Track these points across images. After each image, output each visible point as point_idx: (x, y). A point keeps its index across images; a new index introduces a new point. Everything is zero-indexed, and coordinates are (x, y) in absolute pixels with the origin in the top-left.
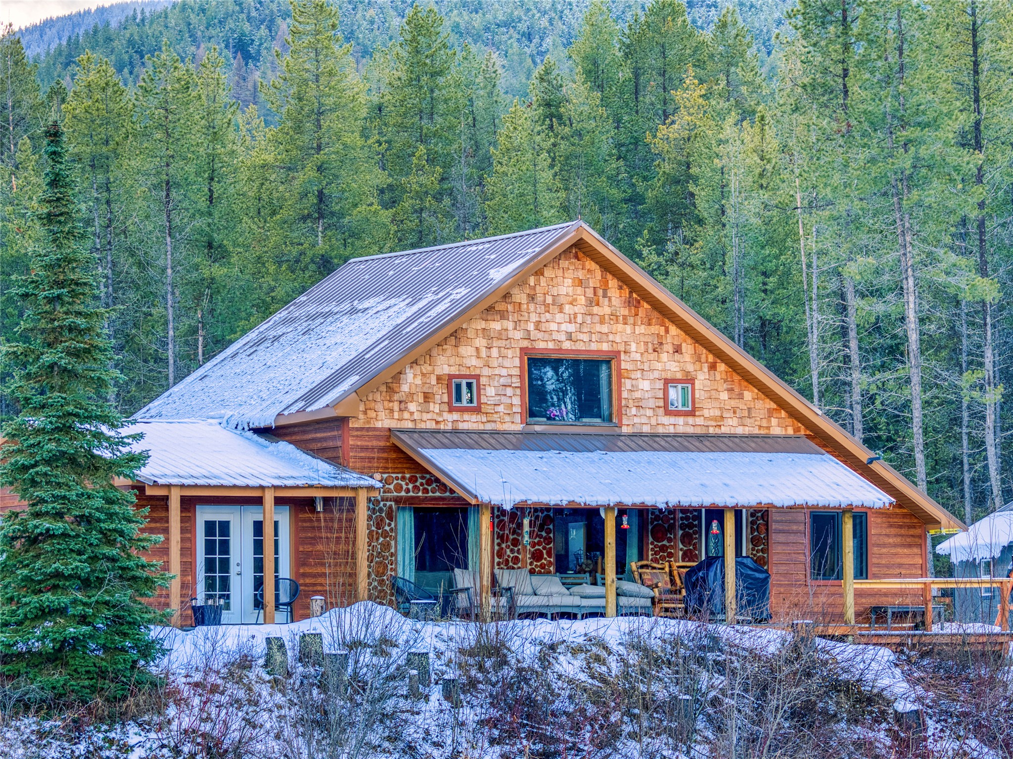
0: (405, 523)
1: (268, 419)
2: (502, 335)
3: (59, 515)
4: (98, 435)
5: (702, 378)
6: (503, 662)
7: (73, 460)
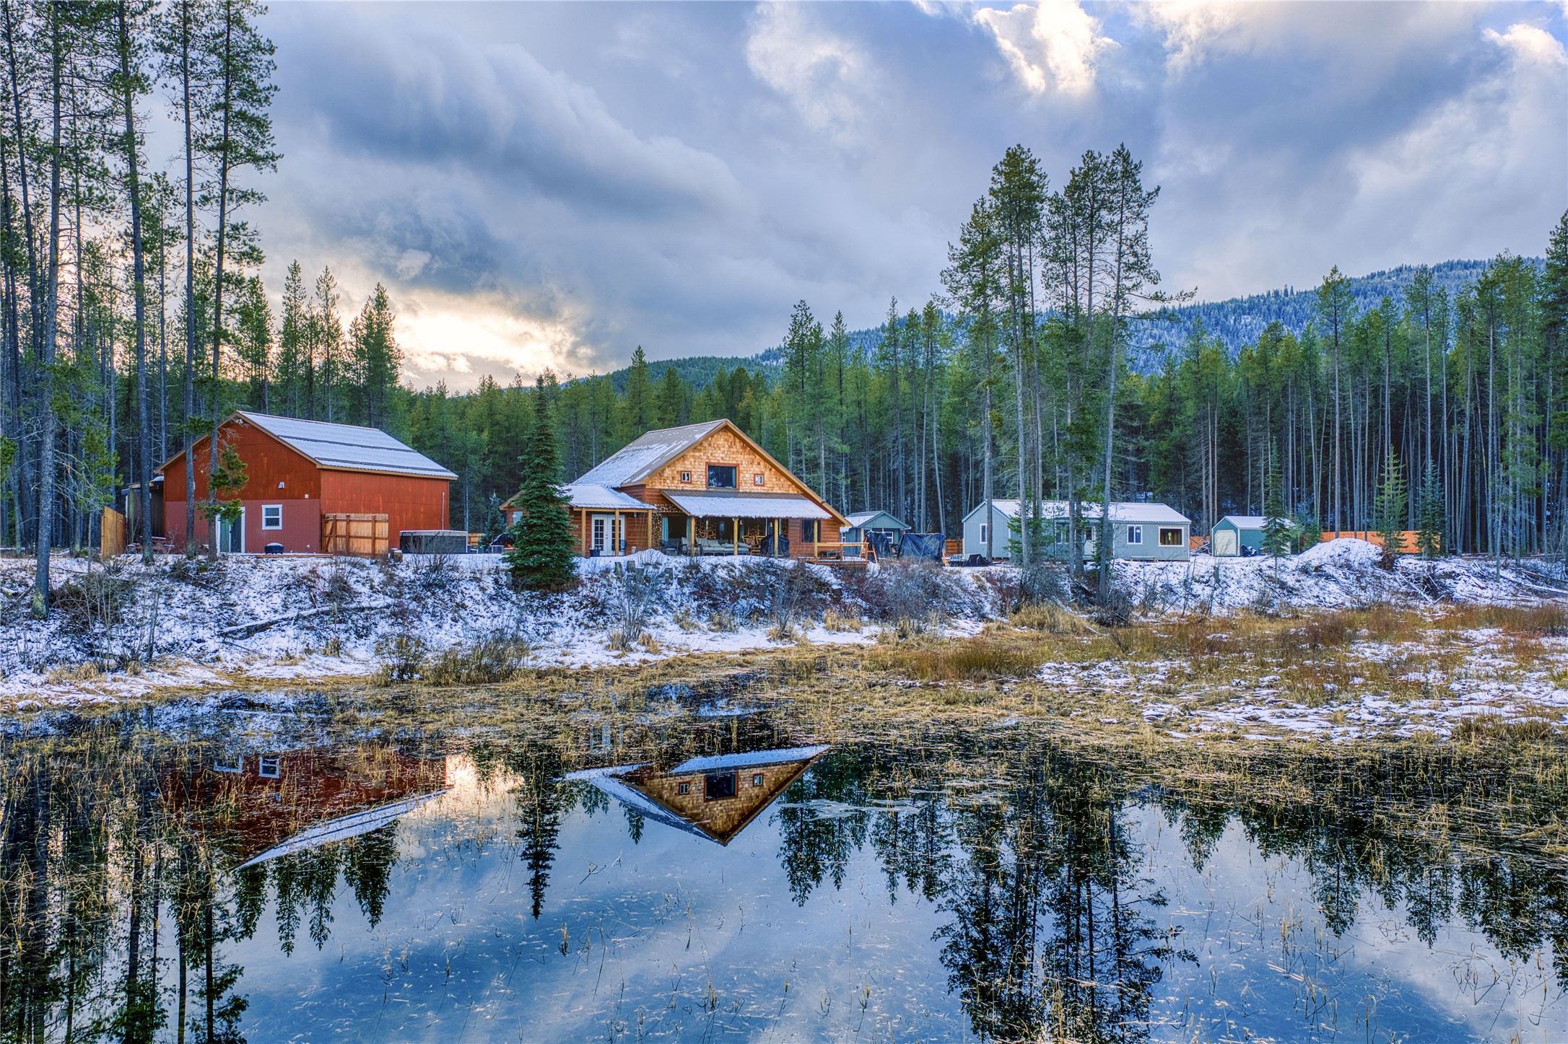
0: (665, 521)
1: (618, 485)
2: (699, 457)
3: (539, 518)
4: (555, 490)
5: (767, 473)
6: (698, 571)
7: (545, 498)
